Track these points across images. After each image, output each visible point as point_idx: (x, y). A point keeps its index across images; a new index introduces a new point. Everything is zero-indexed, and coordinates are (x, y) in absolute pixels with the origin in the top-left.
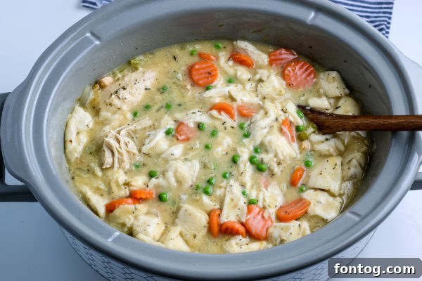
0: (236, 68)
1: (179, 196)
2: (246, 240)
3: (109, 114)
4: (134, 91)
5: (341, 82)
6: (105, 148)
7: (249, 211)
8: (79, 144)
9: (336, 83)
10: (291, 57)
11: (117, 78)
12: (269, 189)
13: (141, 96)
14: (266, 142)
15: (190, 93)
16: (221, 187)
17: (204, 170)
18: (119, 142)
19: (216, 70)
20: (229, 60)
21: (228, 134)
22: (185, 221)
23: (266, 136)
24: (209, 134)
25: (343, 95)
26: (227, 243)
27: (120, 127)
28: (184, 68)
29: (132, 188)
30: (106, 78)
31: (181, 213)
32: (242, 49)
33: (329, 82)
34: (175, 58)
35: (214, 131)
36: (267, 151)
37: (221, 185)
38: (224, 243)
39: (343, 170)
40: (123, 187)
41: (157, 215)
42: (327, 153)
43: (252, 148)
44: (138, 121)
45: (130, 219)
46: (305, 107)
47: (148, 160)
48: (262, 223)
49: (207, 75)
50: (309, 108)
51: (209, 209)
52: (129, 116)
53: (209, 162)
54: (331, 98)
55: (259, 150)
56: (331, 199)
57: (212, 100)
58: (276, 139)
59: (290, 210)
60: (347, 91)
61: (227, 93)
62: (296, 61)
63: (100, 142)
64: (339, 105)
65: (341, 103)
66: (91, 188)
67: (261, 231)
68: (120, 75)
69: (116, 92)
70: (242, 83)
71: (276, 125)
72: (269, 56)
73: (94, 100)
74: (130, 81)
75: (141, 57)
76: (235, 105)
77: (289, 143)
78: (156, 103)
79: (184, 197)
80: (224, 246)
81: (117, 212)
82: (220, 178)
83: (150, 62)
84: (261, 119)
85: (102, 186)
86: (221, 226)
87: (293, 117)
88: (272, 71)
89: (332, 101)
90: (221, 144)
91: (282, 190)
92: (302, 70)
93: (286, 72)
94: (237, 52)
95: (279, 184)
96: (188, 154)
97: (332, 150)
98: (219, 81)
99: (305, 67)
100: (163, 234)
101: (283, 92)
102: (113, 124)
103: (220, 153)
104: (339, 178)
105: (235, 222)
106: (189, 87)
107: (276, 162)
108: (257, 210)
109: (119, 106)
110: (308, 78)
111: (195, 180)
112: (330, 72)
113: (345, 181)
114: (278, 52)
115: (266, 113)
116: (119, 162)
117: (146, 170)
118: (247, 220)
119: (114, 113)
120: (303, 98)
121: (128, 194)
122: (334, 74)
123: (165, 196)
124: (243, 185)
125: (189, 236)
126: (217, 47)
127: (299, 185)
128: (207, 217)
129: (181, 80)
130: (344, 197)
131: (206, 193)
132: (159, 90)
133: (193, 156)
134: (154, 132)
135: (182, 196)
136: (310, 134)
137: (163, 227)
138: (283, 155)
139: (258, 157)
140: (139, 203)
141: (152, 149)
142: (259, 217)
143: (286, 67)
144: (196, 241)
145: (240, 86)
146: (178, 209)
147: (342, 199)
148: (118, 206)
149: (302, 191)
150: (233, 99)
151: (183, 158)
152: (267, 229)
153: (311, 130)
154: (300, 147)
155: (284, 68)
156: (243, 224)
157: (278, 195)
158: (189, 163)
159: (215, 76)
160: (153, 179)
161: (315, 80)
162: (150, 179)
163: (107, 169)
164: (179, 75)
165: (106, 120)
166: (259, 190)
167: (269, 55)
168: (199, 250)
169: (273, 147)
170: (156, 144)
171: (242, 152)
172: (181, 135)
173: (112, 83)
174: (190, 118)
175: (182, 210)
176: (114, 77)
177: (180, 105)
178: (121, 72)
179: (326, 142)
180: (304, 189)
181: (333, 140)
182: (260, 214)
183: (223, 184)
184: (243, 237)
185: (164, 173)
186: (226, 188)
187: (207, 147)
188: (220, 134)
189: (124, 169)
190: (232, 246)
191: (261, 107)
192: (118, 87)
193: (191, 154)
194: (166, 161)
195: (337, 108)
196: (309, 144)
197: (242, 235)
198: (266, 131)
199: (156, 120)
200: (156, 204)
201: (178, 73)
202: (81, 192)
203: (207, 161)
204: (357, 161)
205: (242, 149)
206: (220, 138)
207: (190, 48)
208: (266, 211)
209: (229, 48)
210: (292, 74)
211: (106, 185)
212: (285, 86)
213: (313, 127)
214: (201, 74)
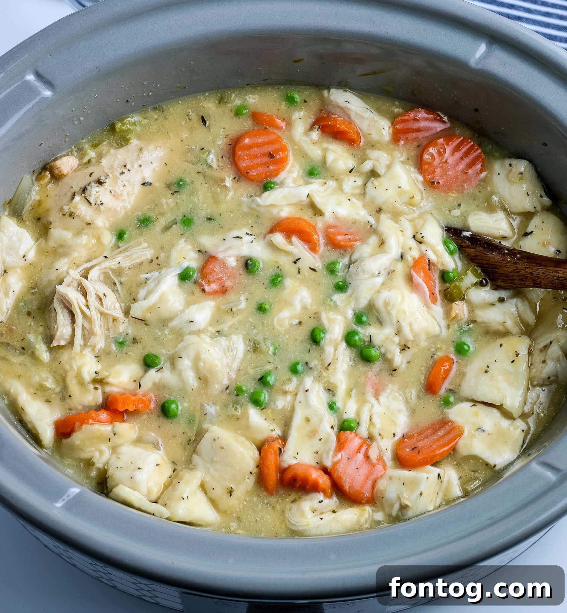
0: (325, 145)
1: (202, 407)
2: (333, 502)
3: (68, 235)
4: (119, 189)
5: (536, 182)
6: (57, 305)
7: (341, 445)
8: (6, 294)
9: (525, 186)
10: (439, 127)
11: (86, 160)
12: (382, 399)
13: (132, 199)
14: (380, 304)
15: (231, 194)
16: (285, 393)
17: (254, 356)
18: (85, 294)
19: (284, 149)
20: (312, 128)
21: (304, 281)
22: (212, 461)
23: (379, 292)
24: (267, 282)
25: (539, 208)
26: (294, 506)
27: (88, 261)
28: (221, 142)
29: (108, 389)
30: (65, 159)
31: (205, 444)
32: (339, 107)
33: (512, 182)
34: (204, 120)
35: (277, 276)
36: (380, 322)
37: (287, 389)
38: (288, 506)
39: (531, 365)
40: (92, 386)
41: (156, 447)
42: (501, 328)
43: (350, 314)
44: (126, 250)
45: (101, 453)
46: (461, 231)
47: (142, 332)
48: (365, 470)
49: (266, 159)
50: (468, 234)
51: (261, 437)
52: (109, 239)
53: (265, 340)
54: (515, 214)
55: (364, 319)
56: (505, 423)
57: (275, 211)
58: (399, 299)
59: (420, 444)
60: (546, 201)
61: (304, 198)
62: (447, 135)
63: (48, 291)
64: (529, 230)
65: (534, 224)
66: (28, 385)
67: (362, 486)
68: (92, 154)
69: (84, 190)
70: (336, 178)
71: (400, 267)
72: (392, 123)
73: (40, 203)
74: (111, 167)
75: (136, 118)
76: (320, 224)
77: (426, 305)
78: (162, 214)
79: (211, 410)
80: (288, 514)
81: (77, 438)
82: (284, 373)
83: (153, 128)
84: (372, 255)
85: (50, 383)
86: (283, 471)
87: (435, 253)
88: (397, 154)
89: (516, 222)
90: (289, 304)
91: (407, 402)
92: (458, 155)
93: (427, 157)
94: (329, 113)
95: (403, 388)
96: (224, 322)
97: (510, 324)
98: (290, 172)
99: (464, 149)
100: (167, 486)
101: (418, 198)
102: (76, 254)
103: (287, 323)
104: (523, 381)
105: (310, 466)
106: (229, 182)
107: (399, 344)
108: (357, 442)
109: (88, 219)
110: (470, 171)
111: (233, 376)
112: (514, 162)
113: (534, 386)
114: (412, 115)
115: (382, 243)
116: (84, 334)
117: (137, 352)
118: (335, 464)
119: (79, 233)
120: (457, 212)
121: (100, 400)
122: (522, 166)
123: (173, 406)
124: (330, 390)
125: (219, 492)
126: (290, 100)
127: (442, 391)
128: (257, 453)
129: (215, 165)
130: (531, 421)
131: (256, 402)
132: (169, 186)
133: (232, 326)
134: (156, 274)
135: (208, 407)
136: (467, 289)
137: (167, 471)
138: (412, 330)
139: (364, 332)
140: (122, 421)
141: (150, 309)
142: (360, 457)
143: (427, 147)
144: (233, 502)
145: (331, 184)
146: (200, 434)
147: (528, 424)
148: (80, 426)
149: (447, 403)
150: (317, 212)
151: (212, 329)
152: (375, 482)
153: (471, 278)
154: (448, 313)
155: (422, 149)
156: (326, 471)
157: (400, 411)
158: (223, 341)
159: (282, 162)
160: (152, 372)
161: (483, 174)
162: (146, 371)
163: (59, 347)
164: (212, 156)
165: (61, 246)
166: (362, 401)
167: (394, 120)
168: (239, 520)
169: (394, 312)
170: (160, 299)
171: (331, 321)
172: (209, 283)
173: (76, 170)
174: (230, 248)
175: (208, 436)
176: (81, 158)
177: (210, 219)
178: (95, 146)
179: (498, 305)
180: (452, 399)
181: (514, 301)
182: (363, 450)
183: (291, 387)
184: (327, 496)
185: (173, 360)
186: (296, 395)
187: (261, 309)
188: (288, 283)
189: (94, 348)
190: (303, 514)
191: (373, 230)
192: (88, 179)
193: (230, 321)
194: (179, 335)
195: (526, 234)
196: (465, 307)
197: (324, 491)
198: (379, 280)
199: (162, 248)
200: (156, 422)
201: (209, 152)
202: (7, 394)
203: (259, 338)
204: (562, 348)
205: (332, 315)
206: (287, 292)
207: (236, 100)
208: (374, 444)
209: (314, 104)
210: (437, 161)
211: (56, 381)
212: (421, 186)
213: (475, 273)
214: (256, 157)
